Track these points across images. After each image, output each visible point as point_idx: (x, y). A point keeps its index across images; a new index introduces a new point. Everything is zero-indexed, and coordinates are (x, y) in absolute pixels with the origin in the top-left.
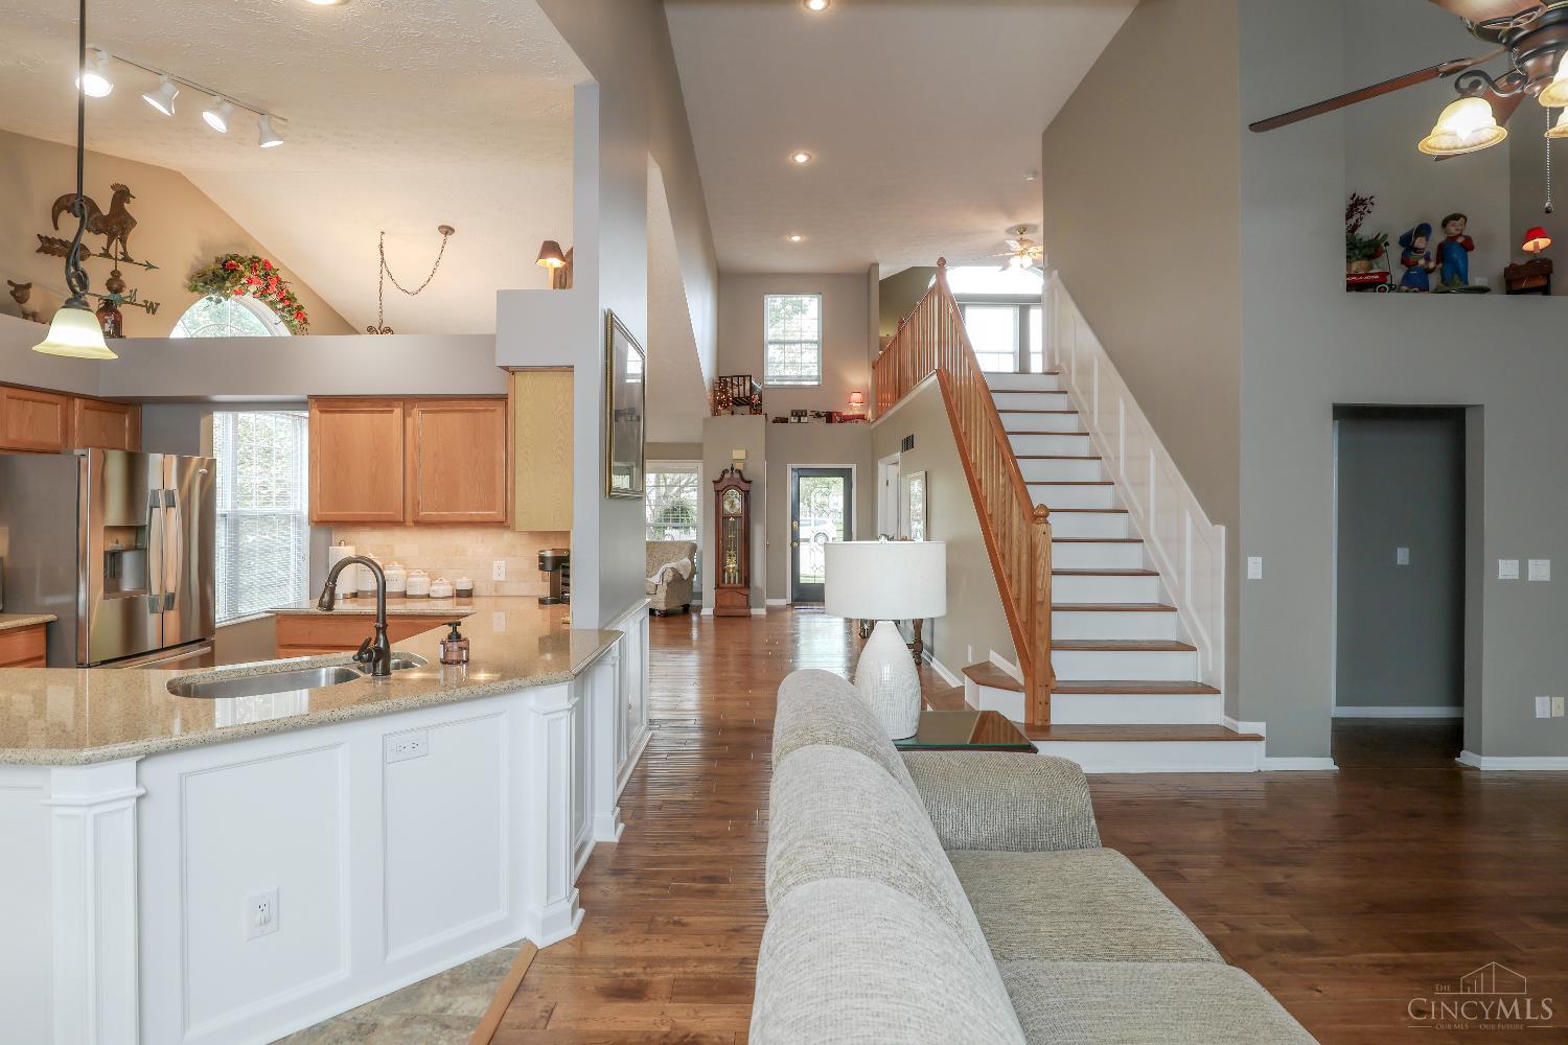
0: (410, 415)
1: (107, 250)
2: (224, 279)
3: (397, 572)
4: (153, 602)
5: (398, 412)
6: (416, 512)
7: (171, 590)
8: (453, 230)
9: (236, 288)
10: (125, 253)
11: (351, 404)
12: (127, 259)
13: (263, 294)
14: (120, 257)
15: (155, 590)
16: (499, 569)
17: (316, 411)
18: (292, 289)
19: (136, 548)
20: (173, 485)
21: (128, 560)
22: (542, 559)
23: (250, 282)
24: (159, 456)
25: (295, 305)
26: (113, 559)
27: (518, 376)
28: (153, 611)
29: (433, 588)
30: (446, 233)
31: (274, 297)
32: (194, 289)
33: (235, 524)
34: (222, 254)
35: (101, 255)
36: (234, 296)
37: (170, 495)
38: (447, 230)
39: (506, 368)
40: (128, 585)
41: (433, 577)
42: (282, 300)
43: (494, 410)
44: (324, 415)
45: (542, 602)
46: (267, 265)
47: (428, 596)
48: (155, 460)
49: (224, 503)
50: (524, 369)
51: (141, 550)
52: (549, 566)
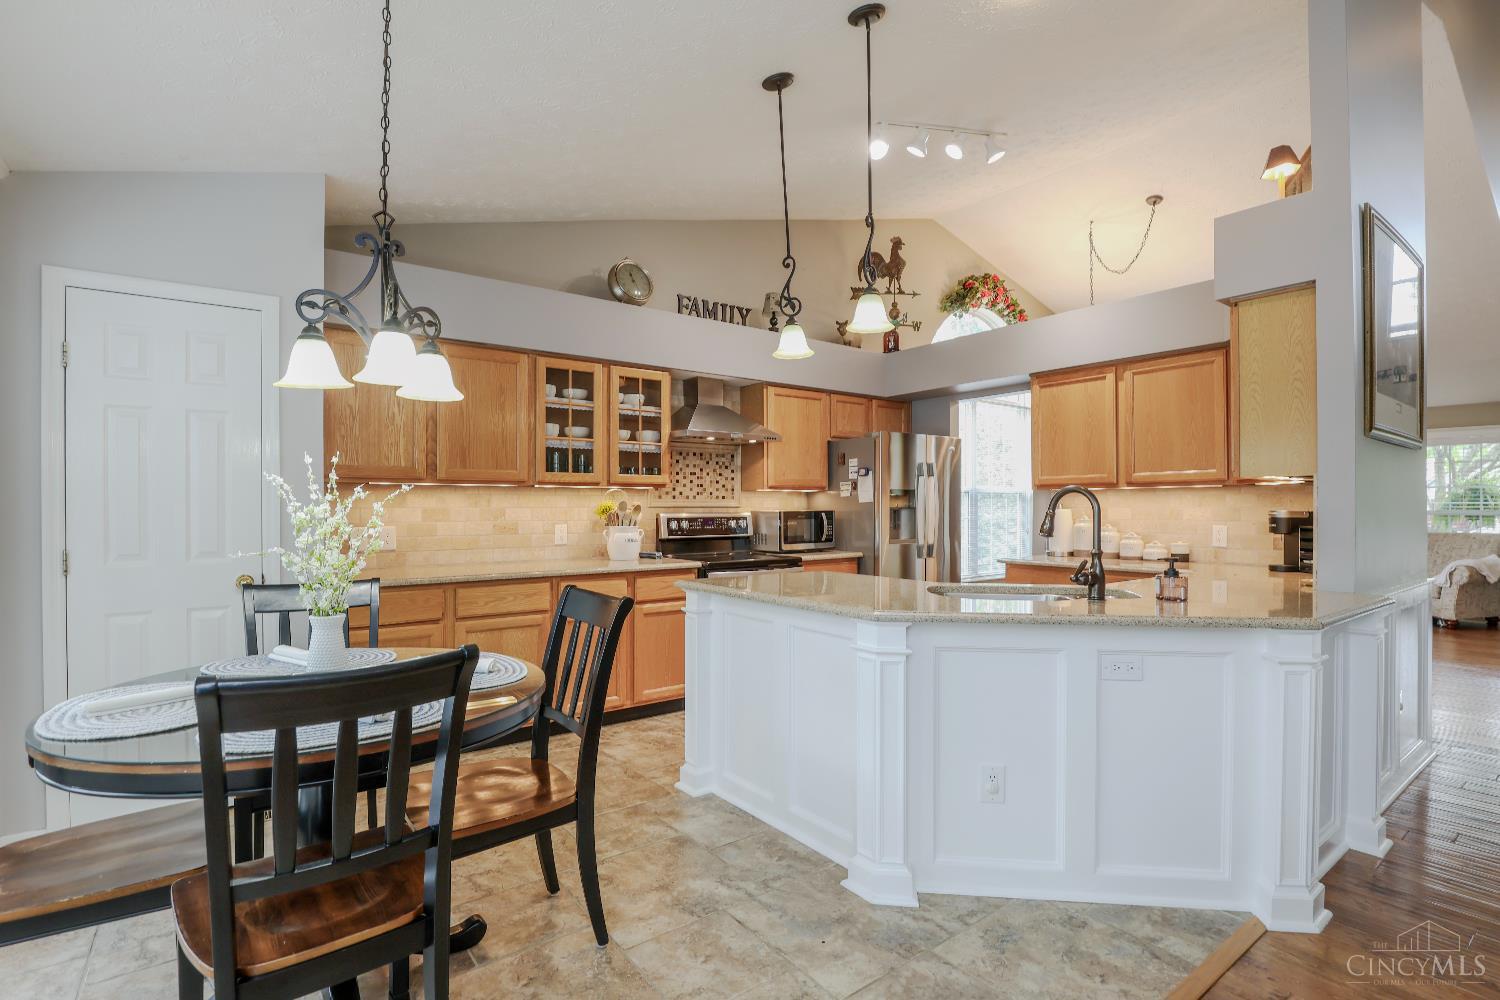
0: (1122, 379)
1: (889, 289)
2: (964, 297)
3: (1111, 534)
4: (920, 549)
5: (1111, 377)
6: (1128, 474)
7: (931, 542)
8: (1161, 198)
9: (973, 302)
10: (899, 288)
11: (1068, 376)
12: (901, 292)
13: (993, 304)
14: (897, 291)
15: (921, 542)
16: (1220, 535)
17: (1036, 387)
18: (1014, 295)
19: (909, 507)
20: (932, 460)
21: (904, 515)
22: (1274, 520)
23: (983, 296)
24: (923, 436)
25: (1018, 309)
26: (895, 514)
27: (1242, 308)
28: (919, 556)
29: (1146, 550)
30: (1155, 203)
31: (1001, 306)
32: (944, 309)
33: (975, 499)
34: (963, 278)
35: (886, 293)
36: (971, 309)
37: (930, 467)
38: (1155, 200)
39: (1226, 302)
40: (904, 535)
41: (1147, 540)
42: (1008, 307)
43: (1213, 362)
44: (1044, 390)
45: (1273, 569)
46: (995, 279)
47: (1142, 559)
48: (920, 439)
49: (966, 484)
50: (1250, 298)
51: (912, 509)
52: (1283, 527)
